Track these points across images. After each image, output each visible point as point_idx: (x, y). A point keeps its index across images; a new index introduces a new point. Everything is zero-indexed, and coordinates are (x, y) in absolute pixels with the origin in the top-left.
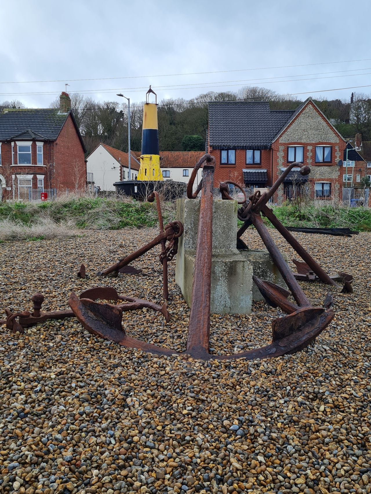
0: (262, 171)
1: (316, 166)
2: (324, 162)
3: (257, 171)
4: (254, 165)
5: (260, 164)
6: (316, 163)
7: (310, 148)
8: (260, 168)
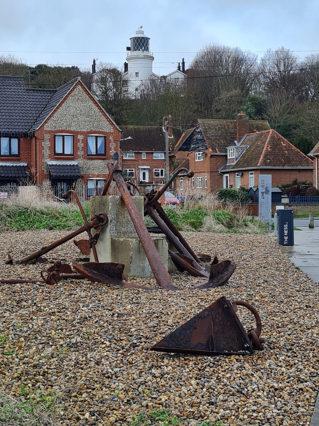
0: (22, 164)
1: (89, 159)
2: (97, 154)
3: (15, 165)
4: (10, 157)
5: (18, 156)
6: (88, 155)
7: (80, 137)
8: (19, 160)
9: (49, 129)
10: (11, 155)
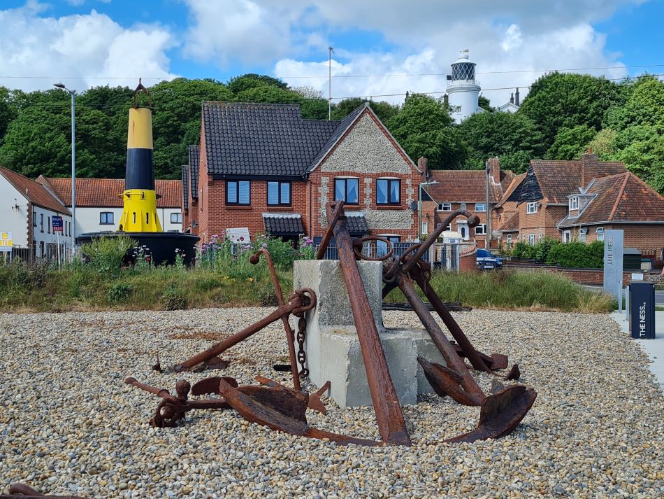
0: (294, 216)
1: (378, 209)
2: (390, 203)
3: (285, 217)
4: (281, 207)
5: (290, 205)
6: (377, 204)
7: (368, 181)
8: (291, 211)
9: (328, 170)
10: (281, 204)
